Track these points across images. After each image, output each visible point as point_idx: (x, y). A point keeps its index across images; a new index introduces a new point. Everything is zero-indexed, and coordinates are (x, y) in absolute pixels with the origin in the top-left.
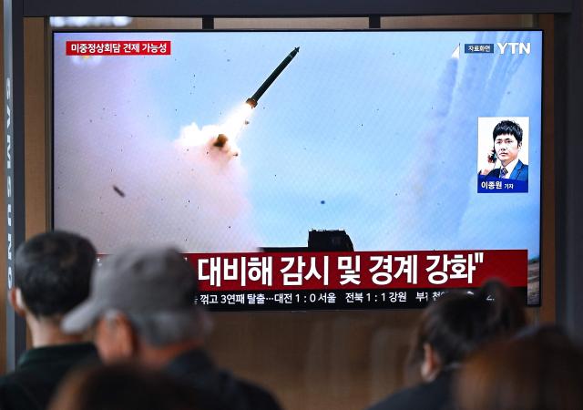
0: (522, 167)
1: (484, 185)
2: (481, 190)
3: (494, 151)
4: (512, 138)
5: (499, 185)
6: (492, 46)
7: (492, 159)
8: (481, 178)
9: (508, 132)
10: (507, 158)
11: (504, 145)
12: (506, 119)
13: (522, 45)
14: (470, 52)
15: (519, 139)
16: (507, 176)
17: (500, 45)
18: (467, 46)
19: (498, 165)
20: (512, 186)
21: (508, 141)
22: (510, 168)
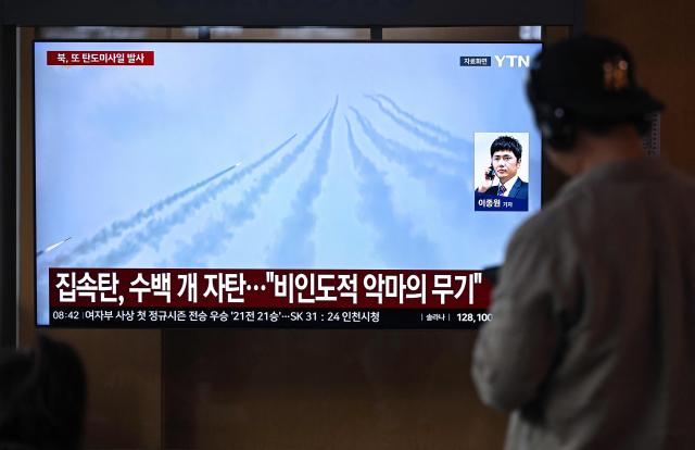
0: (521, 185)
1: (482, 202)
2: (478, 208)
3: (492, 168)
4: (511, 154)
5: (497, 203)
6: (489, 59)
7: (490, 176)
8: (479, 196)
9: (506, 148)
10: (505, 175)
11: (502, 162)
12: (504, 135)
13: (521, 59)
14: (467, 64)
15: (518, 155)
16: (506, 194)
17: (497, 57)
18: (462, 59)
19: (496, 182)
20: (510, 204)
21: (506, 158)
22: (509, 185)
